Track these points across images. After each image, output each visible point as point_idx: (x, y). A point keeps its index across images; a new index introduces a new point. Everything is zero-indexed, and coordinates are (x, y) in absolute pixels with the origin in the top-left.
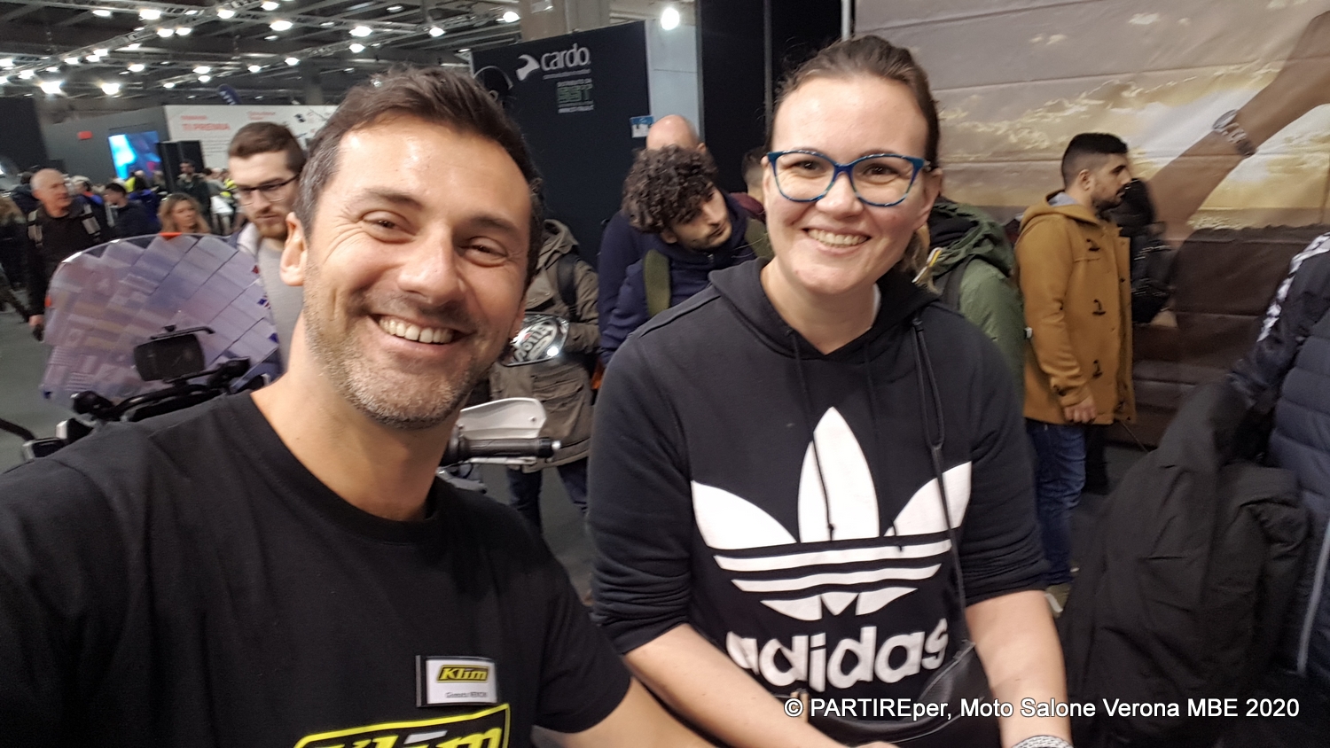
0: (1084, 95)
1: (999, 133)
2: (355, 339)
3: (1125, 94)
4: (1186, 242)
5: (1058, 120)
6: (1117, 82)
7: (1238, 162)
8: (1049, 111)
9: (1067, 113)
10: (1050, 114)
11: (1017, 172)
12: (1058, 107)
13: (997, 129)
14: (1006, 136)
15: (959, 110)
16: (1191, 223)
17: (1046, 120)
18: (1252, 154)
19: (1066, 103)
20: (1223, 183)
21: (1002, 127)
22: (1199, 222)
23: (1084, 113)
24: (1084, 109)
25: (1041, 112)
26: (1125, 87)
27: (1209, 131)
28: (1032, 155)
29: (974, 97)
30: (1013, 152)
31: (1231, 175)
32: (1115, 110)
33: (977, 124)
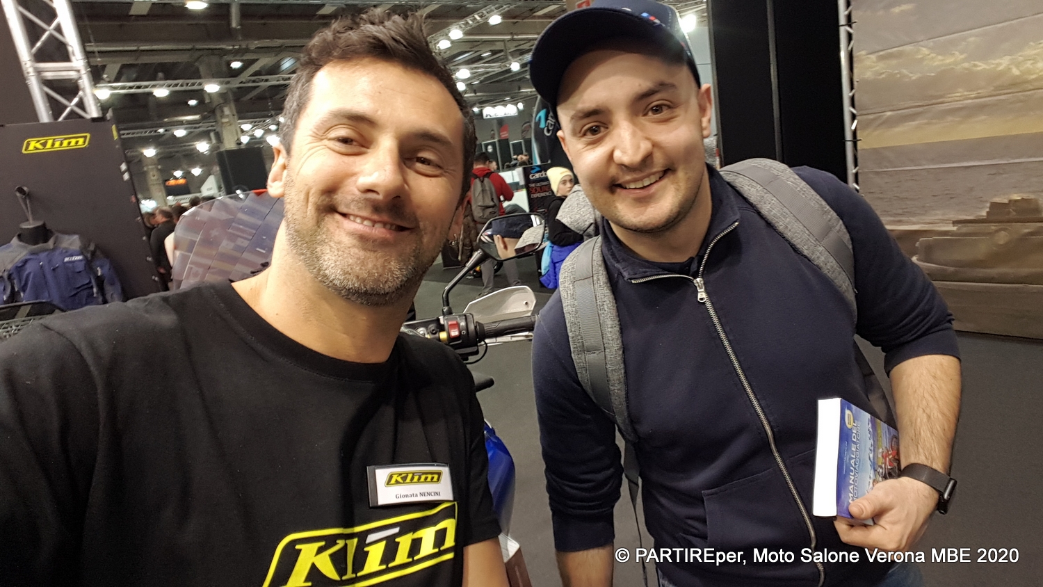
1: (1001, 68)
2: (325, 229)
11: (1022, 101)
13: (999, 64)
14: (1008, 70)
15: (957, 54)
21: (1004, 63)
28: (1037, 85)
29: (972, 39)
30: (1017, 84)
33: (976, 63)
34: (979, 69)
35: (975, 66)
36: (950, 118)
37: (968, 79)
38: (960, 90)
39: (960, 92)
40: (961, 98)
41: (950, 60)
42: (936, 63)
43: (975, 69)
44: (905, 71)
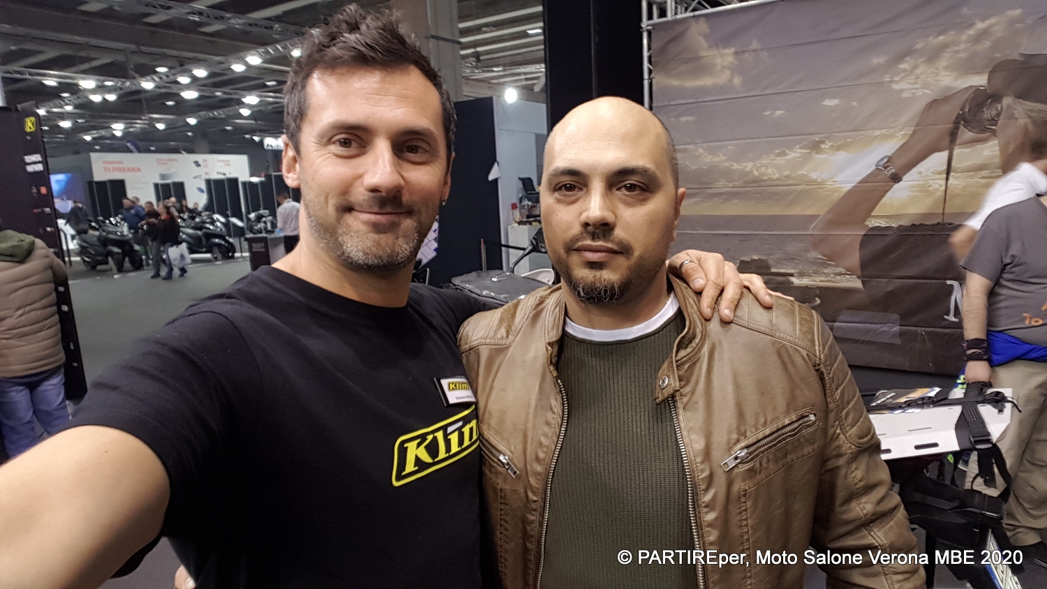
0: (798, 147)
1: (747, 169)
2: (344, 224)
3: (822, 146)
4: (865, 235)
5: (783, 162)
6: (817, 139)
7: (891, 187)
8: (777, 156)
9: (788, 157)
10: (778, 158)
11: (759, 193)
12: (783, 154)
13: (746, 167)
14: (751, 171)
15: (721, 155)
16: (866, 223)
17: (775, 162)
18: (899, 182)
19: (788, 152)
20: (884, 200)
21: (749, 166)
22: (872, 223)
23: (799, 157)
24: (798, 155)
25: (772, 156)
26: (823, 142)
27: (874, 168)
28: (768, 183)
29: (730, 147)
30: (756, 181)
31: (889, 194)
32: (817, 156)
33: (733, 164)
34: (735, 168)
35: (732, 165)
36: (715, 199)
37: (727, 174)
38: (722, 181)
39: (722, 183)
40: (722, 185)
41: (716, 159)
42: (708, 160)
43: (731, 167)
44: (687, 163)
